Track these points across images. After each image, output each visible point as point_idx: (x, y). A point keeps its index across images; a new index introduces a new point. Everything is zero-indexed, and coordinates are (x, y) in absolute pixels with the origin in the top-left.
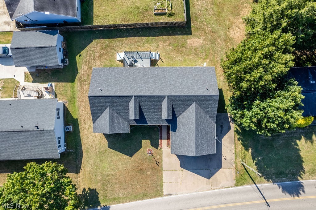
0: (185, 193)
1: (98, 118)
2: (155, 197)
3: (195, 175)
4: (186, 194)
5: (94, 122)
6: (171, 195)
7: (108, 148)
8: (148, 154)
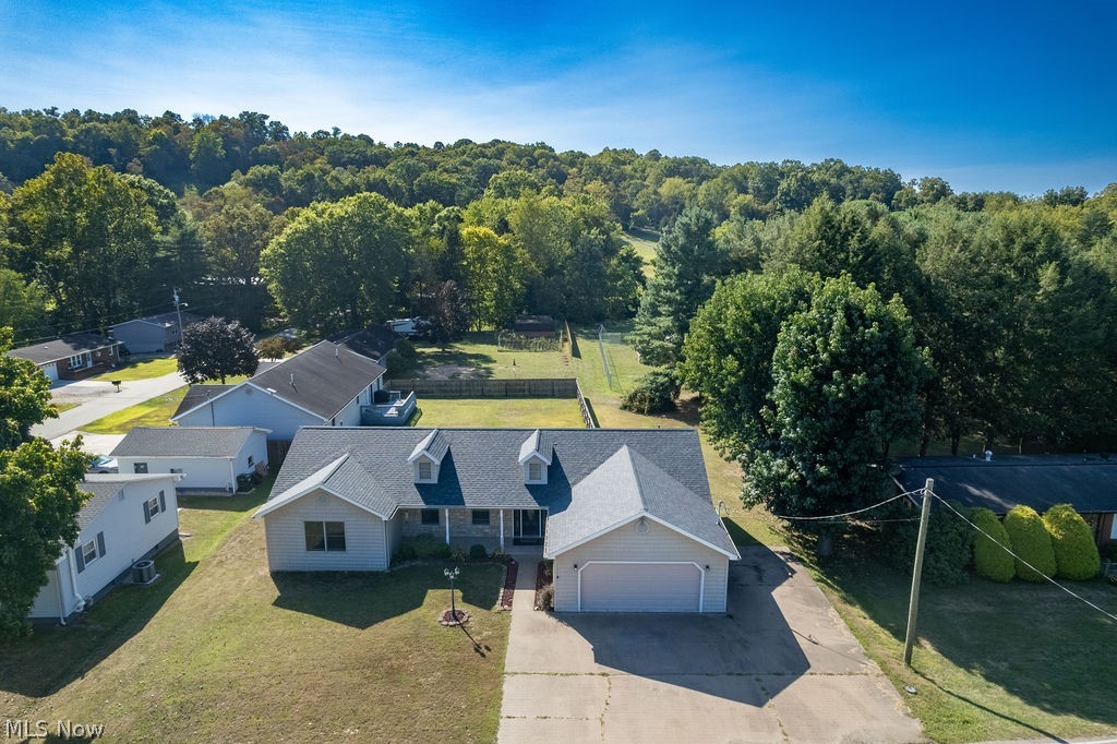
8: (445, 623)
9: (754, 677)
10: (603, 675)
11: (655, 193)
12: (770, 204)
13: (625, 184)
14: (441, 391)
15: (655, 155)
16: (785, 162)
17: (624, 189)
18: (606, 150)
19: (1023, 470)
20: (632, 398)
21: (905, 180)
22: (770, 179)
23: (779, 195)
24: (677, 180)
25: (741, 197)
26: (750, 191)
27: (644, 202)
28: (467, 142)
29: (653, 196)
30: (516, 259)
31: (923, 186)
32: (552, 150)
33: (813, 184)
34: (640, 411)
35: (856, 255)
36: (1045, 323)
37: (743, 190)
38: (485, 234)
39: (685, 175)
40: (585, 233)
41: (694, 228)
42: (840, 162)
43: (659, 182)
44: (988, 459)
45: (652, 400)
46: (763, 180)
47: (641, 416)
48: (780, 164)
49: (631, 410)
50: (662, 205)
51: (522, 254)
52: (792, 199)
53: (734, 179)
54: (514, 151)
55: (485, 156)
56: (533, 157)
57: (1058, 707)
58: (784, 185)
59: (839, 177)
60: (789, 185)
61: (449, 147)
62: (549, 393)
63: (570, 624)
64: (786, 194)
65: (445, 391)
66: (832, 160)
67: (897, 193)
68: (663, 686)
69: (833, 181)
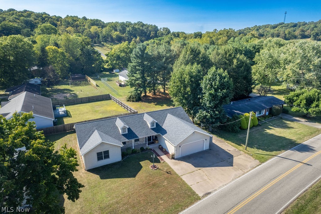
0: (223, 186)
1: (85, 142)
2: (191, 203)
3: (216, 169)
4: (226, 186)
5: (82, 147)
6: (209, 193)
7: (102, 180)
8: (154, 169)
9: (226, 161)
10: (200, 169)
11: (90, 31)
12: (124, 35)
13: (79, 28)
14: (68, 103)
15: (85, 18)
16: (126, 22)
17: (79, 29)
18: (68, 16)
19: (240, 105)
20: (130, 98)
21: (159, 28)
22: (124, 27)
23: (127, 32)
24: (95, 27)
25: (116, 32)
26: (118, 30)
27: (86, 34)
28: (13, 10)
29: (89, 32)
30: (66, 57)
31: (163, 30)
32: (49, 15)
33: (136, 29)
34: (133, 101)
35: (201, 59)
36: (234, 72)
37: (116, 30)
38: (54, 48)
39: (97, 25)
40: (86, 47)
41: (142, 49)
42: (142, 22)
43: (90, 28)
44: (232, 104)
45: (136, 98)
46: (122, 27)
47: (134, 103)
48: (125, 22)
49: (130, 101)
50: (92, 35)
51: (67, 55)
52: (131, 33)
53: (113, 27)
54: (35, 15)
55: (23, 16)
56: (42, 17)
57: (272, 151)
58: (128, 29)
59: (142, 27)
60: (129, 29)
61: (5, 12)
62: (102, 99)
63: (182, 161)
64: (129, 32)
65: (69, 103)
66: (140, 22)
67: (158, 32)
68: (213, 168)
69: (141, 28)
